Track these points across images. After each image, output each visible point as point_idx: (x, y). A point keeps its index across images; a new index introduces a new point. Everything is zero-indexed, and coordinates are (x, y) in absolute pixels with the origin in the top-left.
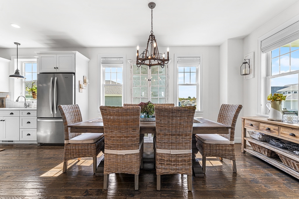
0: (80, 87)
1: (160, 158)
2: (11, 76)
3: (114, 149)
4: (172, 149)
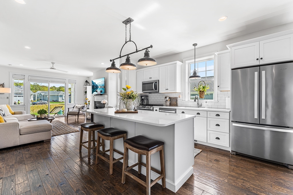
2: (191, 77)
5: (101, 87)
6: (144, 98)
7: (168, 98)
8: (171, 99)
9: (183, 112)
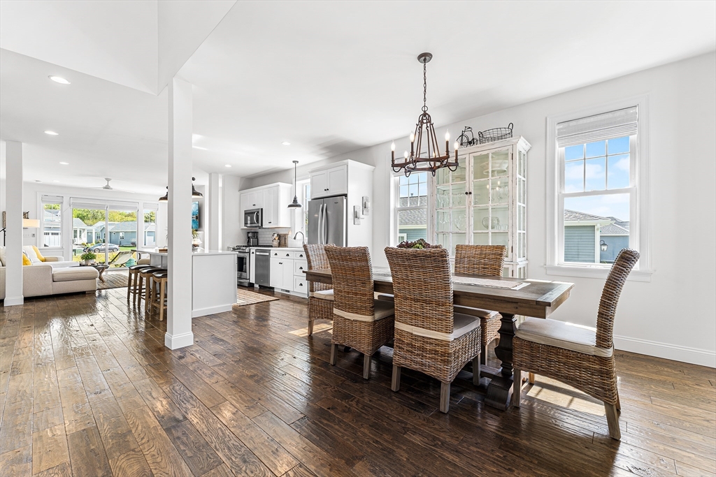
0: (356, 216)
1: (399, 337)
2: (290, 206)
3: (342, 310)
4: (415, 325)
6: (250, 235)
7: (276, 235)
8: (279, 236)
9: (276, 254)
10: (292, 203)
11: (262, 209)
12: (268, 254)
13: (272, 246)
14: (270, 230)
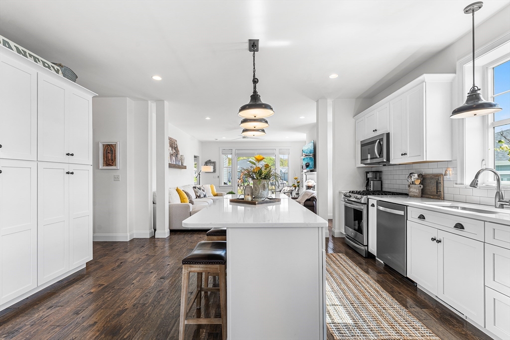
5: (306, 155)
6: (370, 175)
7: (416, 176)
8: (423, 178)
9: (422, 217)
10: (463, 103)
11: (388, 135)
12: (402, 213)
13: (406, 195)
14: (401, 167)
